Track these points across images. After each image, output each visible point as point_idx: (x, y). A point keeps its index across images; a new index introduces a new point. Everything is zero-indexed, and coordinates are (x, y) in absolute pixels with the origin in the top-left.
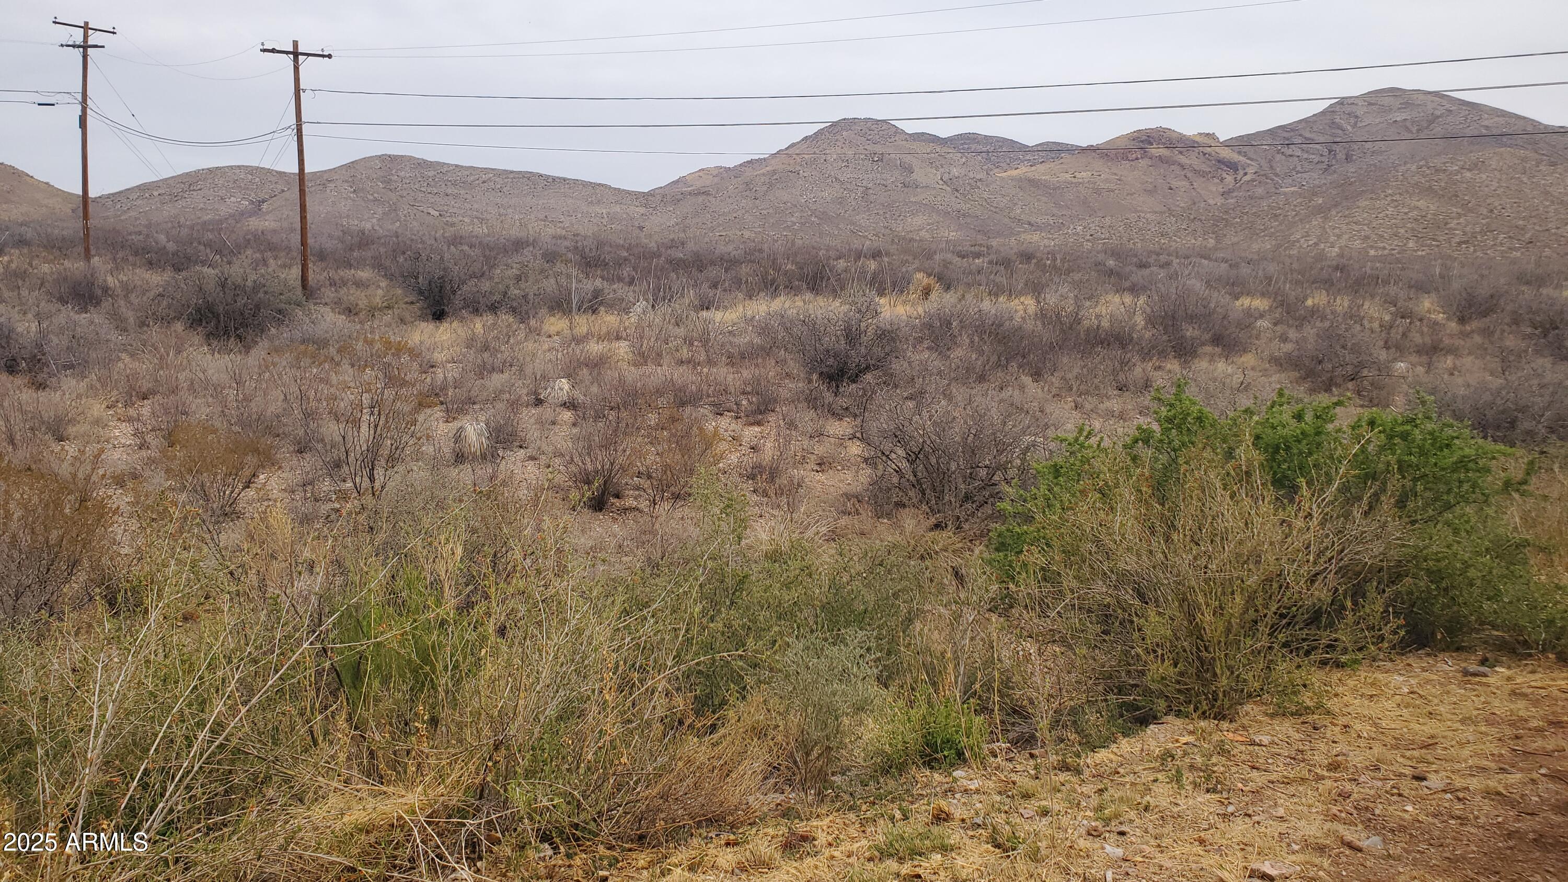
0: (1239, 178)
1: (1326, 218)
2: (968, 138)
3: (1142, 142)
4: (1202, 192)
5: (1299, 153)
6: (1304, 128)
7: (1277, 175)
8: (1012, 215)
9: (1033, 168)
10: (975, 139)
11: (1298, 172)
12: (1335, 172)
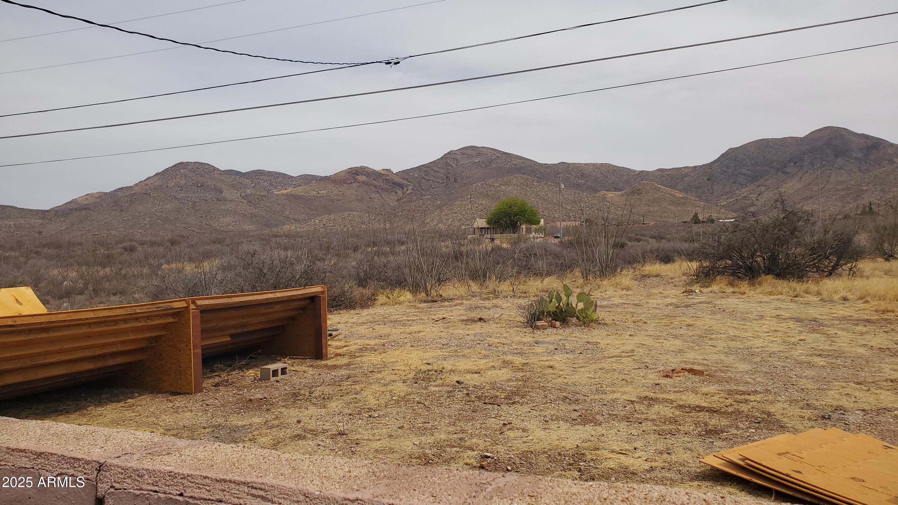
0: (404, 192)
1: (441, 211)
2: (259, 173)
3: (353, 174)
4: (387, 200)
5: (433, 179)
6: (434, 166)
7: (423, 190)
8: (284, 215)
9: (295, 189)
10: (262, 173)
11: (433, 188)
12: (449, 187)
